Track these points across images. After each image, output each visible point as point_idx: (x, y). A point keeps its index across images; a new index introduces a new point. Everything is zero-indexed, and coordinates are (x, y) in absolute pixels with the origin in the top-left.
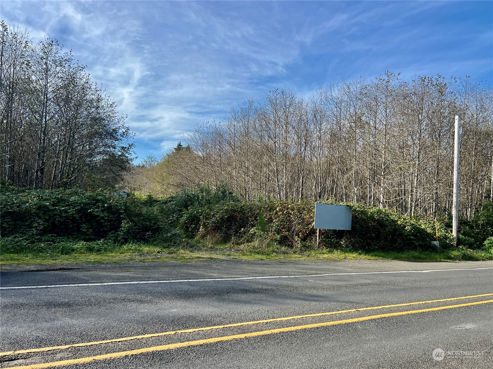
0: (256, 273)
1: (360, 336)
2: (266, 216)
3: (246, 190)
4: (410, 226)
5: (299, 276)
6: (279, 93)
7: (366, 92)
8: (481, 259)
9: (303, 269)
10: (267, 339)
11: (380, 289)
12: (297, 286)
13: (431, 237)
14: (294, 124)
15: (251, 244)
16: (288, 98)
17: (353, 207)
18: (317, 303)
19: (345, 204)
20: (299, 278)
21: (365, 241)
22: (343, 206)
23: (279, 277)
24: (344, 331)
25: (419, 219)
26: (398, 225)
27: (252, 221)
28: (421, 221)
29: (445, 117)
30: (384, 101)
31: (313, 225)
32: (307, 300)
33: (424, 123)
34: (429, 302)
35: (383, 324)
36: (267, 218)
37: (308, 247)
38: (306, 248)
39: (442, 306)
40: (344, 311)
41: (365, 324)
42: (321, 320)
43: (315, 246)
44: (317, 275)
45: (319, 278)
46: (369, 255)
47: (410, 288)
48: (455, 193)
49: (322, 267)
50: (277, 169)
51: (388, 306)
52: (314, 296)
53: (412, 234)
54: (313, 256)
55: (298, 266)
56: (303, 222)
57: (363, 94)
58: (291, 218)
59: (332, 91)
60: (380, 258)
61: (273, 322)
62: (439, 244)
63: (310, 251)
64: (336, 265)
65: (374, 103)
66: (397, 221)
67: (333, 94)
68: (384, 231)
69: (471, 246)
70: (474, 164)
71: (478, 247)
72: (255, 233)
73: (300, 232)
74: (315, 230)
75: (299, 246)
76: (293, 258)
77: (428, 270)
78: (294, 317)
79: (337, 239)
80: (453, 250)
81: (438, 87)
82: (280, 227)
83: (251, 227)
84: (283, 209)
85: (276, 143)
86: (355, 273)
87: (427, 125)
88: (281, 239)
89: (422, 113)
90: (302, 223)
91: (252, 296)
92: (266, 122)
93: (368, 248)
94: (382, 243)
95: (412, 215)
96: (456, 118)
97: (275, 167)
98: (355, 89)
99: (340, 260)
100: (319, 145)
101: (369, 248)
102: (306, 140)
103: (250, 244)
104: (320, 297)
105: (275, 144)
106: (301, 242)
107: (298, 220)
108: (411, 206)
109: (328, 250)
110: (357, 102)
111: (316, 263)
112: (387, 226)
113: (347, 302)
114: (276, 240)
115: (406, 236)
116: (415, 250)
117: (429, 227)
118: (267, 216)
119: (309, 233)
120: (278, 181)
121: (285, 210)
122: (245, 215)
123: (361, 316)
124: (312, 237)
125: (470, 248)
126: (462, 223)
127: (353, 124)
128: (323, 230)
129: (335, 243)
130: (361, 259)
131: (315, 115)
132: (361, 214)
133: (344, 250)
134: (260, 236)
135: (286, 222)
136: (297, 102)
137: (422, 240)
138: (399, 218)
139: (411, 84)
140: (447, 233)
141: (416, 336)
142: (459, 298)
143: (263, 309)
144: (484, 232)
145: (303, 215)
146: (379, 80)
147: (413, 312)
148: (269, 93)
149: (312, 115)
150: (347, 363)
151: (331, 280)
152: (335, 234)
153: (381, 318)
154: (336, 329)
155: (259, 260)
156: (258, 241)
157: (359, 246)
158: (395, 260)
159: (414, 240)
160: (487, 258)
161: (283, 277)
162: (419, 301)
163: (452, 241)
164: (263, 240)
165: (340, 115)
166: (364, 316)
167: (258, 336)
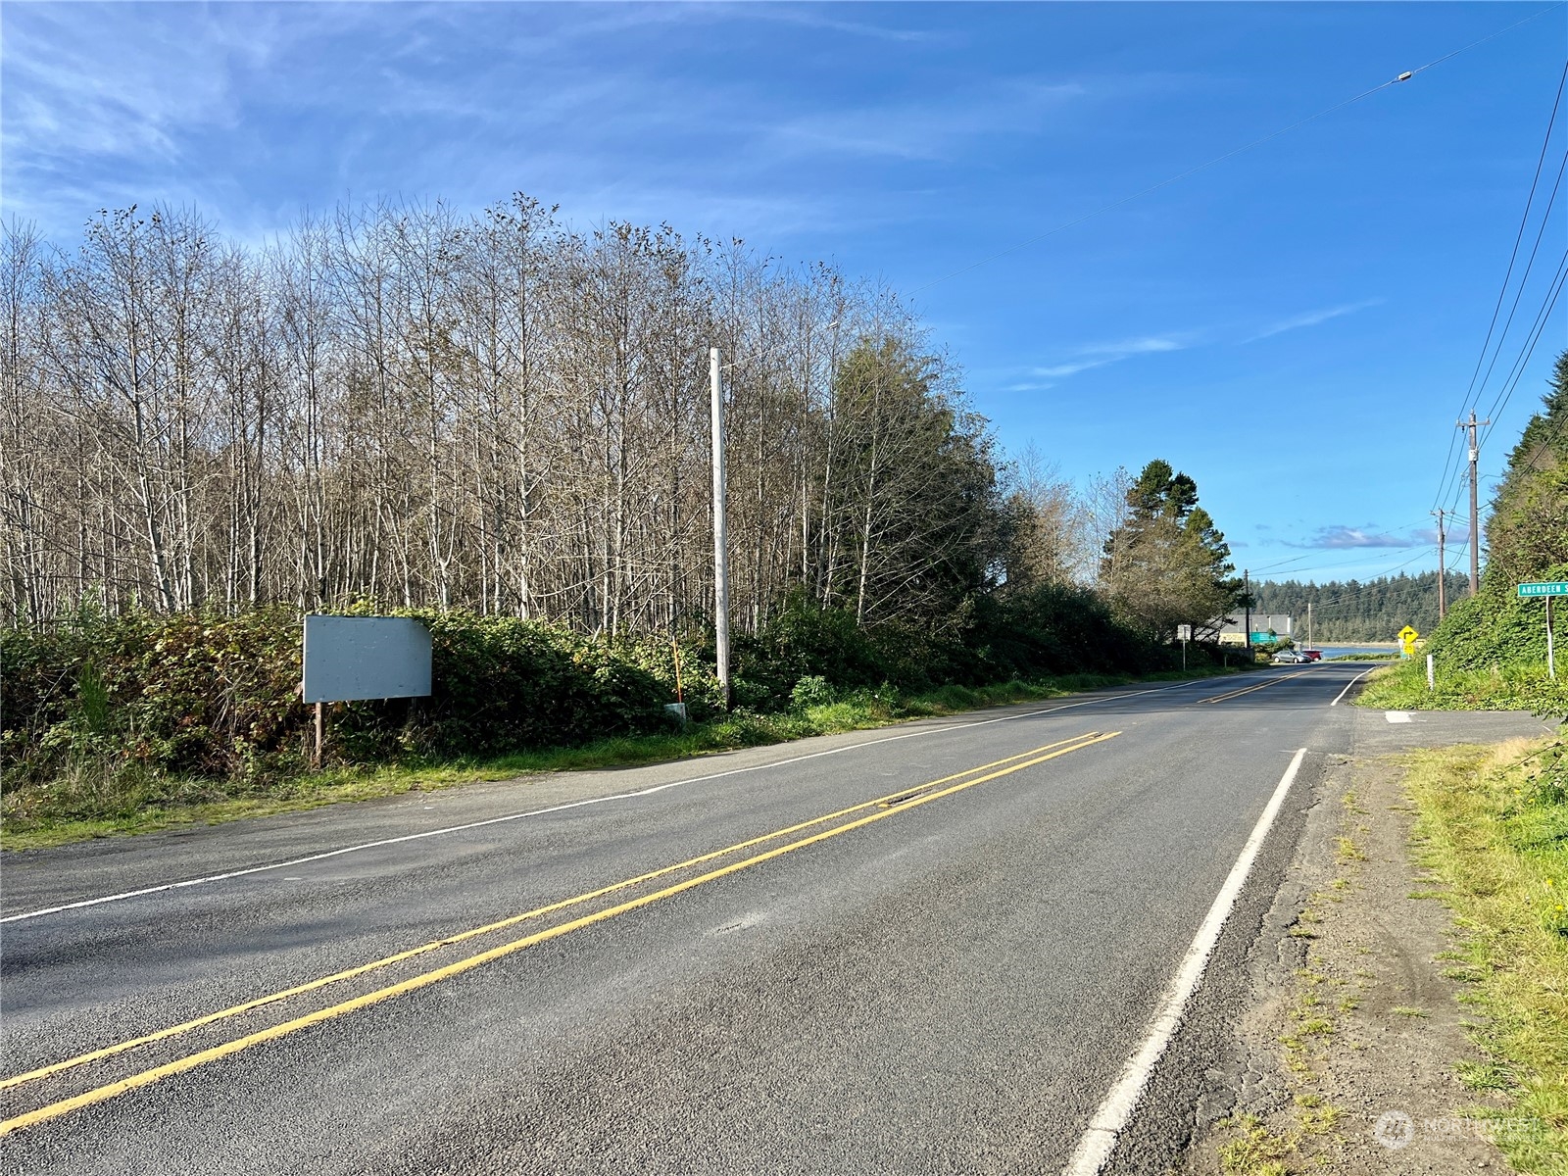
0: (71, 889)
1: (453, 1021)
2: (112, 675)
3: (19, 583)
4: (606, 666)
5: (246, 872)
6: (142, 223)
7: (457, 252)
8: (785, 738)
9: (263, 845)
11: (519, 863)
12: (237, 905)
13: (665, 692)
14: (212, 341)
15: (48, 788)
16: (183, 245)
17: (434, 621)
18: (308, 950)
19: (406, 613)
20: (247, 878)
21: (476, 727)
22: (402, 621)
23: (165, 887)
24: (398, 1018)
25: (633, 645)
26: (574, 667)
27: (48, 700)
28: (638, 649)
29: (685, 352)
30: (515, 289)
31: (298, 691)
32: (272, 947)
33: (635, 365)
34: (653, 875)
35: (522, 969)
36: (114, 684)
37: (282, 770)
38: (275, 773)
39: (685, 881)
40: (402, 956)
41: (467, 980)
42: (319, 1001)
43: (308, 760)
44: (316, 857)
45: (320, 865)
46: (490, 768)
47: (605, 846)
48: (719, 565)
49: (333, 828)
50: (152, 502)
51: (538, 912)
52: (298, 928)
53: (613, 690)
54: (305, 797)
55: (247, 837)
56: (262, 686)
57: (449, 257)
58: (217, 675)
59: (347, 238)
60: (524, 771)
61: (134, 1050)
62: (686, 708)
63: (291, 779)
64: (383, 813)
65: (485, 291)
66: (574, 654)
67: (351, 247)
68: (534, 689)
69: (761, 707)
70: (763, 485)
71: (779, 705)
72: (69, 742)
73: (253, 719)
74: (308, 708)
75: (250, 770)
76: (228, 812)
77: (656, 786)
78: (220, 1015)
79: (384, 729)
80: (719, 721)
81: (665, 262)
82: (171, 712)
83: (46, 724)
84: (181, 646)
85: (142, 405)
86: (444, 828)
87: (642, 369)
88: (180, 753)
89: (626, 333)
90: (257, 689)
91: (46, 977)
92: (92, 325)
93: (486, 746)
94: (529, 725)
95: (614, 633)
96: (712, 356)
97: (141, 494)
98: (424, 240)
99: (399, 796)
100: (312, 420)
101: (490, 745)
102: (262, 400)
103: (45, 787)
104: (324, 925)
105: (138, 409)
106: (255, 754)
107: (243, 679)
108: (610, 609)
109: (356, 768)
110: (431, 282)
111: (314, 816)
112: (542, 672)
113: (413, 926)
114: (157, 760)
115: (597, 698)
116: (623, 736)
117: (659, 666)
118: (114, 675)
119: (286, 719)
120: (157, 545)
121: (188, 648)
122: (18, 680)
123: (454, 960)
124: (297, 734)
125: (758, 711)
126: (741, 646)
127: (422, 353)
128: (336, 704)
129: (381, 743)
130: (466, 781)
131: (288, 313)
132: (462, 640)
133: (411, 763)
134: (87, 753)
135: (198, 692)
136: (218, 263)
137: (641, 704)
138: (577, 645)
139: (592, 243)
140: (703, 677)
141: (615, 981)
142: (728, 850)
143: (95, 1012)
144: (792, 664)
145: (261, 660)
146: (499, 215)
147: (609, 912)
148: (98, 218)
149: (278, 311)
150: (405, 1117)
151: (364, 865)
152: (378, 714)
153: (518, 952)
154: (372, 1019)
155: (83, 842)
156: (78, 770)
157: (457, 744)
158: (567, 770)
159: (621, 705)
160: (799, 734)
161: (183, 884)
162: (627, 878)
163: (716, 697)
164: (102, 765)
165: (379, 322)
166: (467, 956)
167: (71, 1114)
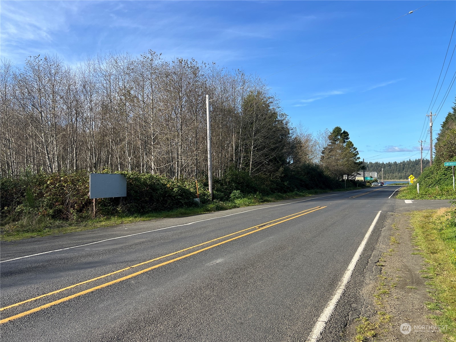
0: (25, 252)
1: (134, 290)
2: (35, 190)
3: (8, 164)
4: (177, 188)
5: (74, 247)
6: (41, 60)
7: (132, 67)
8: (229, 208)
9: (79, 239)
10: (35, 316)
11: (152, 245)
12: (72, 256)
13: (194, 195)
14: (62, 94)
15: (18, 223)
16: (53, 66)
17: (127, 175)
18: (92, 269)
19: (119, 173)
20: (75, 249)
21: (139, 205)
22: (118, 175)
23: (51, 251)
24: (118, 289)
25: (184, 182)
26: (167, 188)
27: (17, 198)
28: (186, 183)
29: (199, 96)
30: (149, 78)
31: (88, 195)
32: (82, 269)
33: (184, 100)
34: (191, 248)
35: (153, 275)
36: (36, 193)
37: (84, 218)
38: (82, 219)
39: (200, 249)
40: (119, 271)
41: (138, 278)
42: (96, 284)
43: (91, 215)
44: (94, 243)
45: (95, 245)
46: (143, 217)
47: (177, 239)
48: (209, 158)
49: (99, 234)
50: (46, 141)
51: (158, 259)
52: (89, 263)
53: (179, 194)
54: (90, 226)
55: (74, 237)
56: (78, 194)
57: (130, 69)
58: (65, 191)
59: (101, 64)
60: (153, 218)
61: (43, 298)
62: (200, 200)
63: (87, 221)
64: (113, 230)
65: (141, 79)
66: (167, 184)
67: (102, 66)
68: (156, 194)
70: (222, 135)
71: (227, 199)
72: (23, 210)
73: (76, 203)
74: (91, 200)
75: (75, 218)
76: (69, 230)
77: (191, 222)
78: (68, 288)
79: (113, 206)
80: (209, 204)
81: (193, 70)
82: (52, 201)
83: (17, 205)
84: (55, 182)
85: (42, 113)
86: (131, 235)
87: (186, 101)
88: (55, 213)
89: (182, 91)
91: (18, 277)
92: (28, 90)
93: (142, 211)
94: (155, 205)
95: (179, 178)
96: (207, 97)
97: (43, 139)
98: (123, 64)
99: (117, 225)
100: (91, 117)
102: (76, 111)
104: (96, 262)
105: (41, 114)
106: (76, 213)
107: (73, 192)
108: (178, 171)
109: (105, 217)
110: (125, 76)
111: (93, 231)
112: (158, 189)
113: (122, 262)
114: (48, 215)
115: (174, 197)
116: (182, 208)
117: (192, 188)
119: (85, 203)
120: (48, 153)
121: (57, 183)
122: (9, 192)
123: (134, 272)
124: (88, 207)
125: (221, 200)
126: (215, 182)
127: (123, 97)
128: (99, 199)
129: (112, 210)
130: (137, 221)
131: (84, 86)
132: (135, 180)
133: (121, 216)
134: (29, 213)
135: (60, 195)
136: (63, 71)
137: (187, 199)
138: (168, 182)
139: (171, 64)
140: (205, 191)
141: (180, 278)
142: (213, 240)
143: (32, 287)
144: (230, 187)
145: (77, 186)
146: (144, 57)
147: (178, 259)
148: (29, 58)
149: (81, 85)
150: (121, 317)
151: (108, 245)
152: (111, 202)
153: (152, 270)
154: (111, 289)
155: (28, 239)
156: (26, 218)
157: (134, 210)
158: (166, 218)
159: (181, 199)
160: (233, 207)
161: (56, 251)
162: (183, 249)
163: (208, 197)
164: (33, 217)
165: (110, 88)
166: (138, 271)
167: (25, 316)
